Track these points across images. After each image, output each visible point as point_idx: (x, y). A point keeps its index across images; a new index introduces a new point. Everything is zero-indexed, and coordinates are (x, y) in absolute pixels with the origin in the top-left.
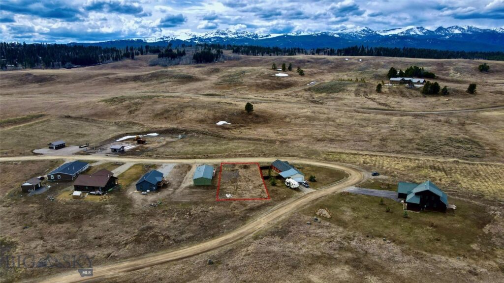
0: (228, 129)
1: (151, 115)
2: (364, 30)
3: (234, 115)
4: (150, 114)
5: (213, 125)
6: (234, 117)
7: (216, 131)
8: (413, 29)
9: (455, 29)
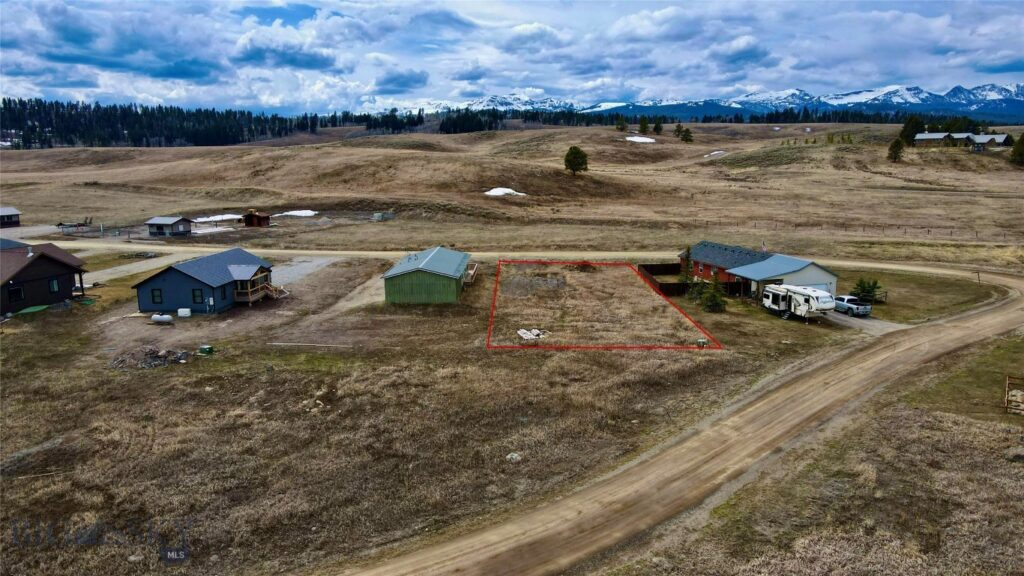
0: (520, 205)
1: (309, 176)
2: (793, 95)
3: (535, 176)
4: (307, 174)
5: (476, 194)
6: (536, 181)
7: (485, 207)
8: (897, 91)
9: (990, 90)
